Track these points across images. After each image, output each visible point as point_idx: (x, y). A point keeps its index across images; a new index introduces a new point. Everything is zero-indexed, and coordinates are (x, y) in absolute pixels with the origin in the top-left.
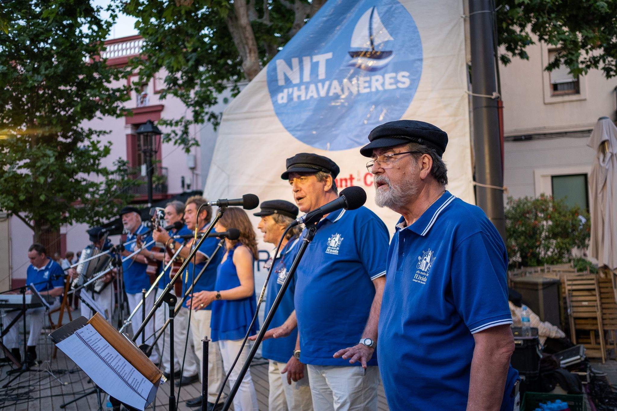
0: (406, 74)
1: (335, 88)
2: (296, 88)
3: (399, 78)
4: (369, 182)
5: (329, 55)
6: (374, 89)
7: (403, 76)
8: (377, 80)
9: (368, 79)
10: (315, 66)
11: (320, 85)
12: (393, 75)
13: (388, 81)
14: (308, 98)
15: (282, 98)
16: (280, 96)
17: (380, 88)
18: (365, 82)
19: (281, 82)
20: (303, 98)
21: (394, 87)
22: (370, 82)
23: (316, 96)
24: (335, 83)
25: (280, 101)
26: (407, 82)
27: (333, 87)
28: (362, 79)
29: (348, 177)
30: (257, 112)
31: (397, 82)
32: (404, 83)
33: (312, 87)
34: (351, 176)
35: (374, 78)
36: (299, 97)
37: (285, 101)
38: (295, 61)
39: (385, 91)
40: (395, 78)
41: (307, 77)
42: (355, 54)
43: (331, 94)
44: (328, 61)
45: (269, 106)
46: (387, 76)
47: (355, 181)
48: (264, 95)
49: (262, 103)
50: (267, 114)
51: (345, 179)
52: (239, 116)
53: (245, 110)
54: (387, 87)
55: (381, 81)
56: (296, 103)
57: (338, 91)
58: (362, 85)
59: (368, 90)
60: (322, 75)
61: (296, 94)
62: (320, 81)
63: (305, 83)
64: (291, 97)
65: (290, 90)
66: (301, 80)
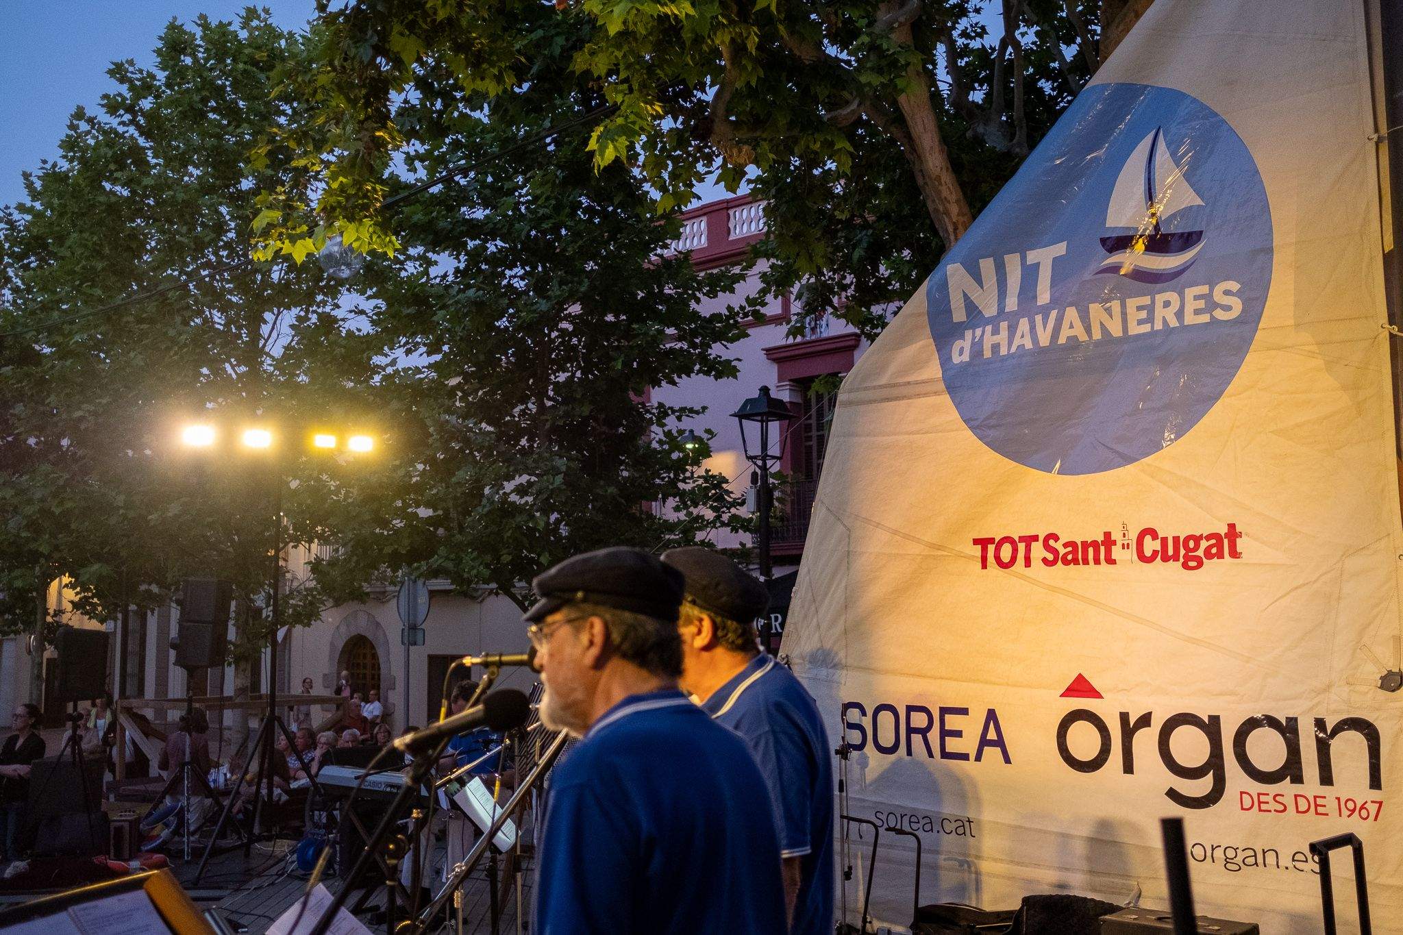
0: (1234, 286)
1: (1071, 327)
3: (1218, 296)
4: (1148, 553)
5: (1060, 249)
6: (1158, 326)
7: (1227, 293)
8: (1167, 304)
9: (1146, 300)
10: (1030, 275)
12: (1204, 289)
14: (1014, 349)
15: (962, 351)
16: (956, 346)
17: (1174, 323)
18: (1139, 308)
19: (959, 315)
20: (1004, 351)
21: (1205, 318)
22: (1151, 309)
23: (1029, 345)
24: (1071, 314)
25: (956, 359)
26: (1237, 305)
28: (1132, 303)
29: (1100, 538)
30: (909, 383)
31: (1212, 305)
32: (1228, 308)
33: (1024, 325)
34: (1107, 535)
35: (1160, 298)
36: (996, 347)
38: (987, 266)
39: (1184, 328)
40: (1208, 297)
41: (1012, 303)
42: (1117, 243)
43: (1062, 340)
44: (1056, 262)
45: (934, 370)
46: (1190, 293)
47: (1116, 552)
48: (924, 344)
49: (918, 364)
50: (928, 388)
51: (1095, 544)
52: (870, 395)
53: (884, 380)
54: (1190, 319)
55: (1175, 306)
56: (989, 362)
57: (1079, 331)
58: (1134, 316)
59: (1146, 328)
60: (1044, 296)
61: (990, 341)
62: (1042, 309)
63: (1009, 315)
64: (977, 348)
65: (979, 332)
66: (1001, 312)
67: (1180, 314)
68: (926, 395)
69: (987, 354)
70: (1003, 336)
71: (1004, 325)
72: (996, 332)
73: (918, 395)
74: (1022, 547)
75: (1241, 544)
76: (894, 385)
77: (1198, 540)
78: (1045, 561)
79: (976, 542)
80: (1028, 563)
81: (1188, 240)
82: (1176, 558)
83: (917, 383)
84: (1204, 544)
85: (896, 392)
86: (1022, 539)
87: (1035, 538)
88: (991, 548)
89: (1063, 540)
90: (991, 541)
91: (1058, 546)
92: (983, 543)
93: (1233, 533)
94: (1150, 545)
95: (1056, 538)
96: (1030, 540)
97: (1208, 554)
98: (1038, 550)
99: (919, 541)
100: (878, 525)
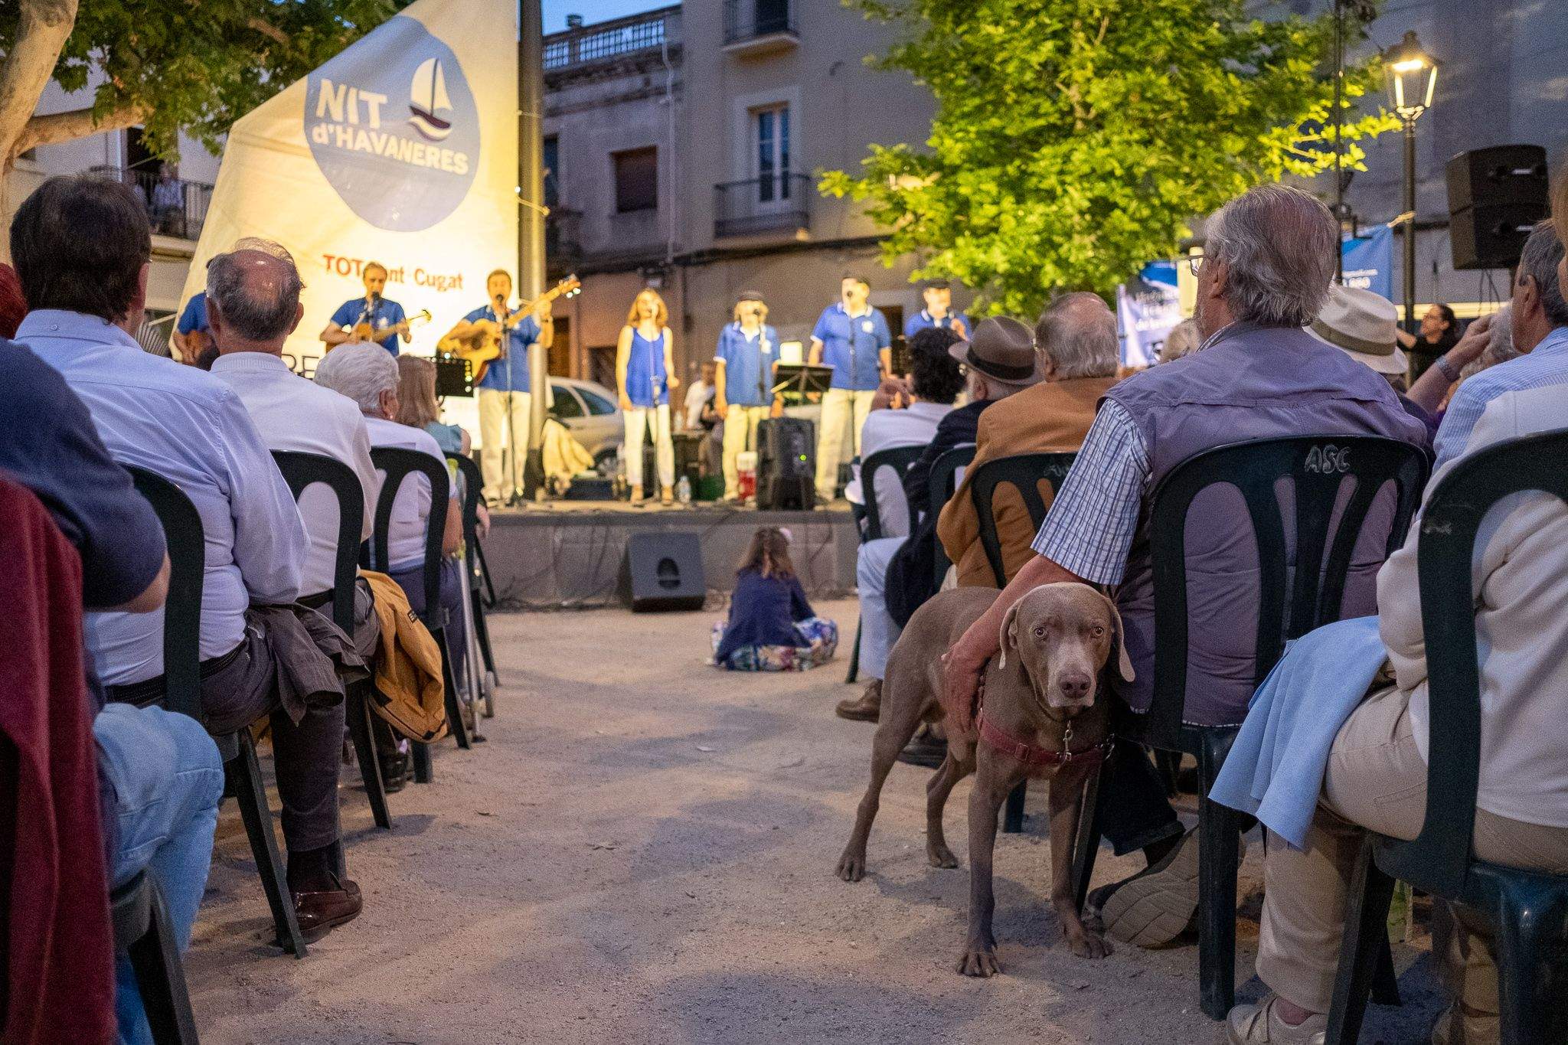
0: (464, 158)
1: (392, 148)
2: (339, 129)
3: (457, 160)
5: (383, 99)
6: (429, 164)
7: (461, 160)
8: (434, 154)
9: (422, 148)
10: (363, 107)
11: (373, 135)
12: (451, 153)
13: (446, 161)
14: (357, 147)
15: (320, 135)
16: (316, 131)
17: (436, 164)
19: (320, 112)
20: (350, 146)
21: (450, 169)
22: (424, 153)
24: (393, 140)
25: (316, 139)
26: (465, 167)
27: (389, 145)
28: (417, 146)
30: (284, 143)
31: (453, 164)
32: (460, 168)
33: (362, 134)
34: (402, 268)
35: (430, 149)
36: (345, 142)
39: (441, 170)
40: (452, 159)
41: (353, 118)
42: (417, 111)
43: (387, 154)
44: (381, 105)
45: (301, 140)
46: (445, 153)
47: (405, 277)
48: (297, 122)
49: (292, 133)
50: (297, 151)
51: (397, 271)
52: (257, 141)
53: (268, 134)
54: (445, 167)
55: (437, 156)
56: (340, 149)
58: (417, 154)
59: (423, 163)
60: (375, 122)
61: (340, 137)
62: (373, 130)
63: (352, 125)
64: (333, 138)
65: (331, 128)
66: (346, 119)
67: (440, 161)
68: (298, 155)
69: (339, 144)
70: (349, 137)
71: (350, 130)
72: (345, 131)
73: (293, 154)
75: (464, 284)
76: (275, 142)
79: (325, 256)
81: (443, 125)
82: (434, 284)
83: (290, 145)
84: (448, 281)
85: (275, 145)
86: (353, 260)
88: (333, 263)
90: (333, 257)
92: (329, 258)
93: (460, 279)
94: (421, 277)
97: (450, 286)
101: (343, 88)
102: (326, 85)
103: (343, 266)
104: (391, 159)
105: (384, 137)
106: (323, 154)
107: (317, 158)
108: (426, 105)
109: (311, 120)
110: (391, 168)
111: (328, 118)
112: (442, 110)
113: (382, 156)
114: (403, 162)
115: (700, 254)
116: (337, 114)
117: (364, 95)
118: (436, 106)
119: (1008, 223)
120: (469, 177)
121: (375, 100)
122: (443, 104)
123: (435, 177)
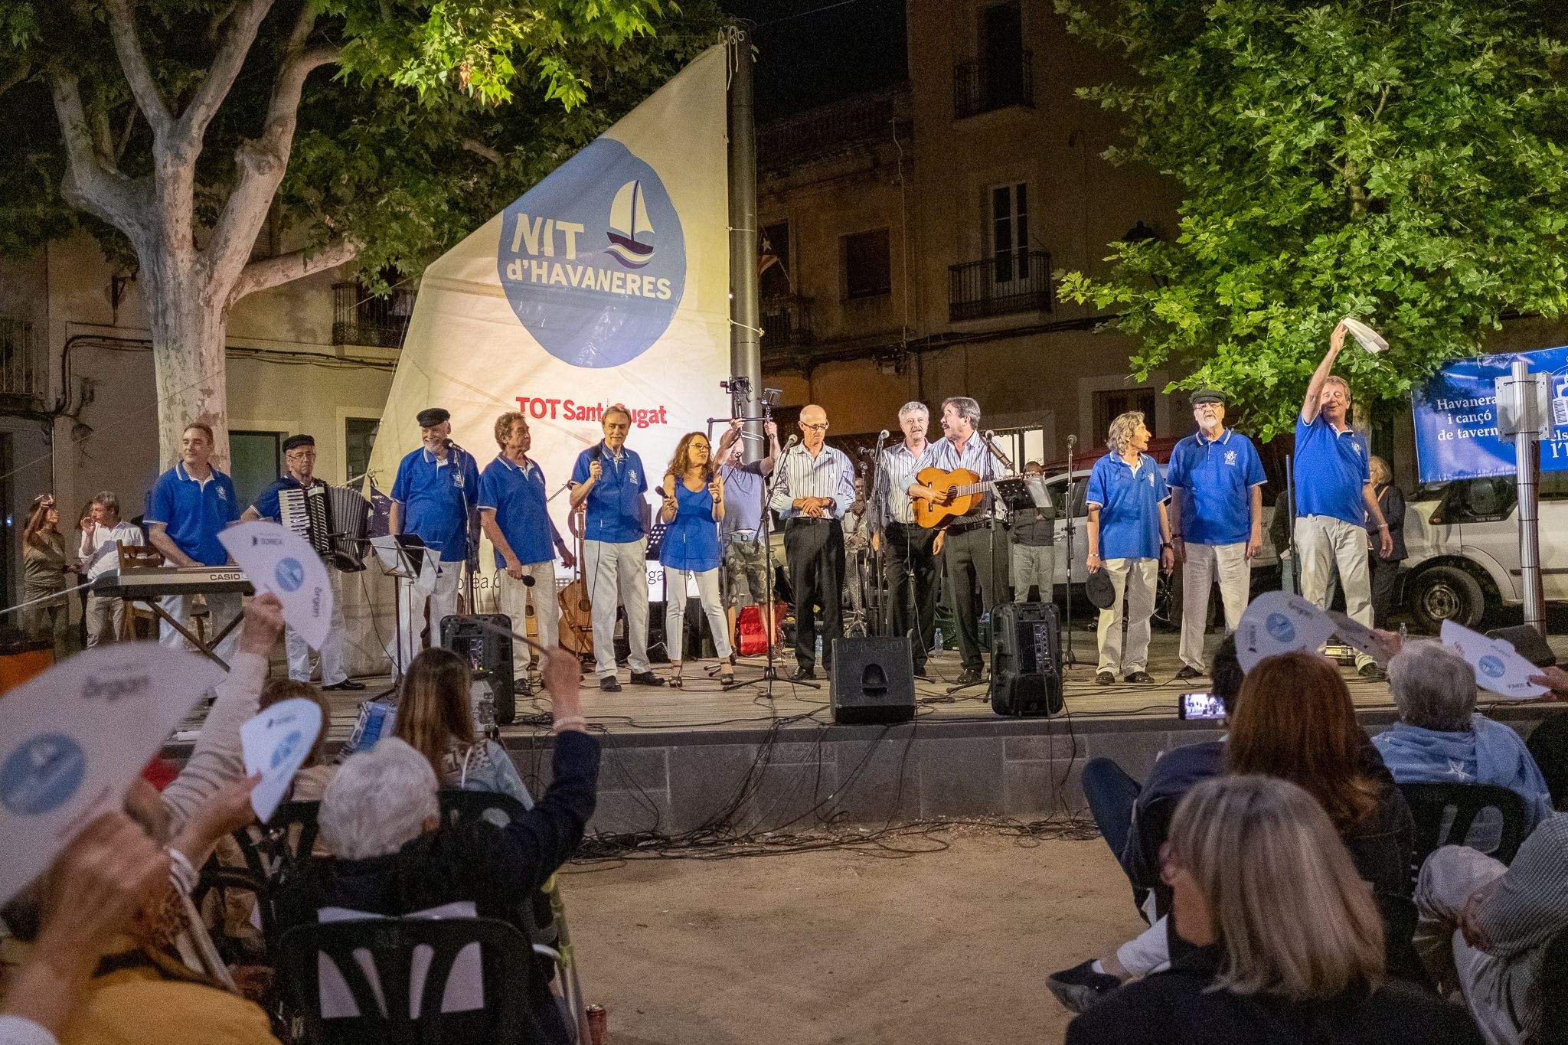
0: (668, 283)
1: (589, 279)
2: (534, 263)
3: (660, 285)
5: (580, 227)
6: (629, 292)
7: (664, 285)
8: (633, 281)
9: (622, 275)
10: (559, 238)
11: (569, 268)
12: (653, 280)
13: (647, 287)
14: (552, 282)
15: (514, 272)
16: (510, 267)
17: (637, 293)
19: (515, 248)
20: (544, 281)
21: (652, 295)
22: (624, 280)
23: (563, 282)
24: (590, 271)
25: (510, 276)
26: (668, 293)
27: (586, 276)
28: (617, 274)
29: (596, 406)
30: (477, 284)
31: (656, 290)
32: (664, 293)
33: (557, 267)
35: (630, 277)
36: (539, 277)
37: (519, 277)
39: (642, 297)
40: (655, 284)
41: (549, 250)
42: (615, 238)
43: (584, 286)
44: (578, 234)
45: (494, 279)
46: (646, 279)
48: (491, 260)
49: (485, 272)
50: (490, 290)
51: (593, 409)
52: (450, 284)
53: (460, 277)
54: (646, 294)
55: (638, 283)
56: (534, 285)
57: (592, 283)
58: (616, 282)
59: (623, 291)
60: (571, 254)
61: (535, 271)
62: (570, 262)
63: (548, 259)
64: (527, 273)
65: (526, 263)
66: (541, 254)
67: (641, 288)
68: (491, 295)
69: (534, 279)
70: (544, 272)
71: (545, 264)
72: (540, 266)
73: (485, 294)
74: (549, 406)
75: (667, 417)
76: (467, 283)
77: (645, 412)
78: (566, 416)
79: (518, 399)
80: (553, 416)
81: (647, 250)
83: (483, 285)
84: (649, 415)
85: (469, 287)
86: (548, 401)
87: (558, 402)
88: (527, 405)
89: (577, 404)
90: (527, 400)
91: (574, 408)
92: (523, 400)
93: (663, 411)
95: (572, 403)
96: (554, 402)
97: (651, 421)
98: (560, 409)
99: (486, 394)
100: (452, 379)
101: (539, 220)
102: (523, 219)
103: (538, 408)
104: (589, 289)
105: (580, 269)
106: (515, 292)
107: (509, 297)
108: (625, 229)
109: (505, 256)
110: (590, 301)
111: (523, 253)
112: (645, 233)
113: (578, 289)
114: (602, 292)
115: (936, 338)
116: (533, 250)
117: (561, 225)
118: (637, 231)
119: (1277, 329)
120: (673, 303)
121: (571, 229)
122: (644, 225)
123: (636, 305)
